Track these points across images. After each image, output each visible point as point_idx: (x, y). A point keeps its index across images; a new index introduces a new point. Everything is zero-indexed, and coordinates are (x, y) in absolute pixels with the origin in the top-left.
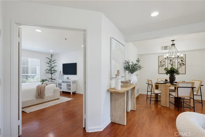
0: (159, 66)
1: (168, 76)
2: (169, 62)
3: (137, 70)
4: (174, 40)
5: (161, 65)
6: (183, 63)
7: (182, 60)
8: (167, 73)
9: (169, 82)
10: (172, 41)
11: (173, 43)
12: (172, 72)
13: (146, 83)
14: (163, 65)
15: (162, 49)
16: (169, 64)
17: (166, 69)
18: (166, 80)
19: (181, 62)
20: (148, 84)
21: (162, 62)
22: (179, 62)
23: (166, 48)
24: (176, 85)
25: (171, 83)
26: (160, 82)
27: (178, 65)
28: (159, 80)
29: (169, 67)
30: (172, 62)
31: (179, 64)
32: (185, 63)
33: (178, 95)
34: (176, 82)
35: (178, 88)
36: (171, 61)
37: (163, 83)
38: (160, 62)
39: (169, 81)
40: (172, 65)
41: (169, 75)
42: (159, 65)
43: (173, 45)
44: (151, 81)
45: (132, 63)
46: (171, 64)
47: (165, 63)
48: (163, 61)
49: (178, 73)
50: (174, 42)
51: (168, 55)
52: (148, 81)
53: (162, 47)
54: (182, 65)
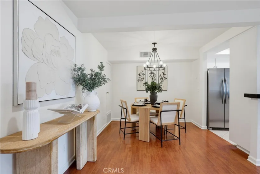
0: (138, 80)
1: (149, 94)
2: (150, 75)
3: (100, 86)
4: (156, 43)
5: (140, 78)
6: (165, 77)
7: (163, 73)
8: (147, 90)
9: (149, 103)
10: (153, 44)
11: (155, 48)
12: (153, 88)
13: (119, 106)
14: (143, 79)
15: (141, 56)
16: (149, 77)
17: (145, 84)
18: (146, 100)
19: (162, 75)
20: (121, 108)
21: (141, 75)
22: (160, 76)
23: (145, 54)
24: (159, 107)
25: (152, 105)
26: (138, 103)
27: (160, 79)
28: (137, 99)
29: (150, 82)
30: (152, 75)
31: (160, 77)
32: (166, 77)
33: (162, 123)
34: (159, 103)
35: (161, 112)
36: (151, 73)
37: (142, 104)
38: (138, 74)
39: (150, 101)
40: (153, 79)
41: (149, 92)
42: (138, 78)
43: (155, 49)
44: (125, 102)
45: (92, 70)
46: (152, 77)
47: (145, 75)
48: (142, 73)
49: (160, 90)
50: (156, 46)
51: (148, 63)
52: (122, 102)
53: (141, 53)
54: (164, 79)
